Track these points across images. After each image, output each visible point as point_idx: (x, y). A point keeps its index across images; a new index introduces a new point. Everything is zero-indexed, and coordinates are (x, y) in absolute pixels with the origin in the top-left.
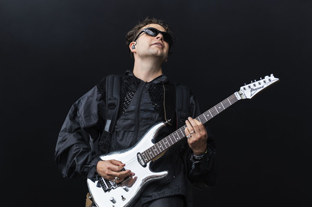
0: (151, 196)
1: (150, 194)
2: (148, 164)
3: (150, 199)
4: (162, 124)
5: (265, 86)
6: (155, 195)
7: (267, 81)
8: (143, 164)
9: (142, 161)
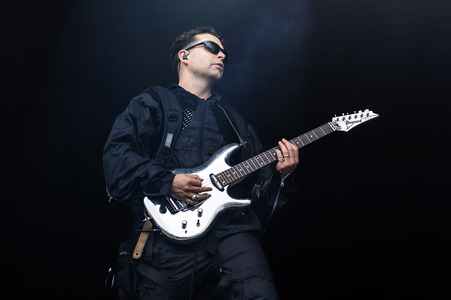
0: (226, 230)
1: (226, 227)
2: (226, 188)
3: (226, 233)
4: (236, 147)
5: (363, 121)
6: (233, 228)
7: (365, 115)
8: (221, 187)
9: (218, 184)
